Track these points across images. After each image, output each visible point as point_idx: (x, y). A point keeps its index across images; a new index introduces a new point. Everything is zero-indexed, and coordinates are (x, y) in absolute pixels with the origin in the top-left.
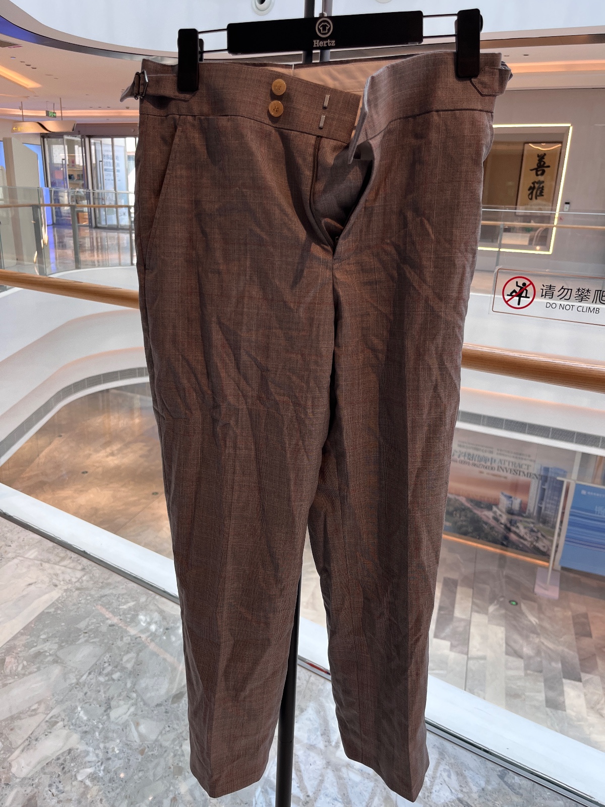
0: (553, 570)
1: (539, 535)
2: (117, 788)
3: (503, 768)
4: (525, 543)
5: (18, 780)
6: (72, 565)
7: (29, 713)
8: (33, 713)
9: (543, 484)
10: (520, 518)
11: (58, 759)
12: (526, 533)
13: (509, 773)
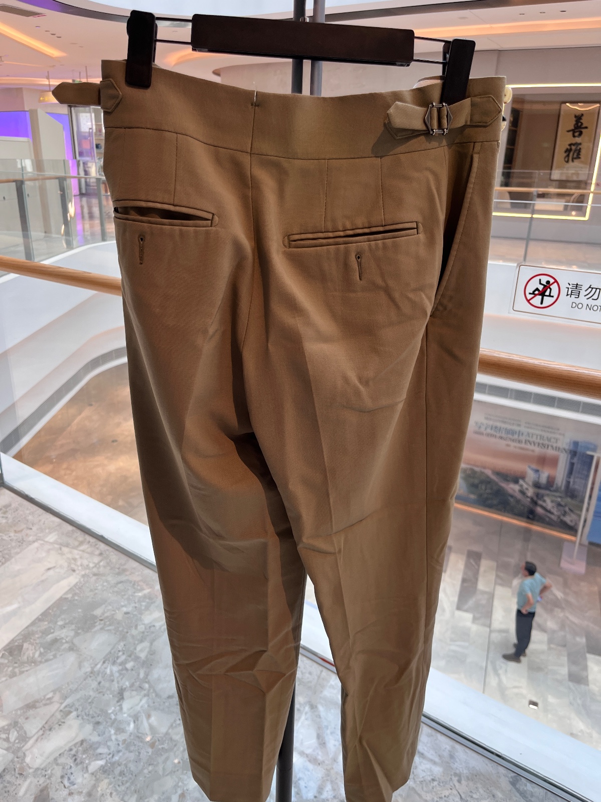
0: (580, 544)
1: (567, 509)
2: (127, 782)
3: (516, 775)
4: (552, 517)
5: (31, 771)
6: (89, 550)
7: (44, 702)
8: (48, 702)
9: (572, 458)
10: (548, 492)
11: (71, 750)
12: (553, 507)
13: (521, 779)
